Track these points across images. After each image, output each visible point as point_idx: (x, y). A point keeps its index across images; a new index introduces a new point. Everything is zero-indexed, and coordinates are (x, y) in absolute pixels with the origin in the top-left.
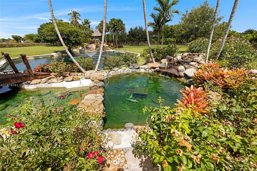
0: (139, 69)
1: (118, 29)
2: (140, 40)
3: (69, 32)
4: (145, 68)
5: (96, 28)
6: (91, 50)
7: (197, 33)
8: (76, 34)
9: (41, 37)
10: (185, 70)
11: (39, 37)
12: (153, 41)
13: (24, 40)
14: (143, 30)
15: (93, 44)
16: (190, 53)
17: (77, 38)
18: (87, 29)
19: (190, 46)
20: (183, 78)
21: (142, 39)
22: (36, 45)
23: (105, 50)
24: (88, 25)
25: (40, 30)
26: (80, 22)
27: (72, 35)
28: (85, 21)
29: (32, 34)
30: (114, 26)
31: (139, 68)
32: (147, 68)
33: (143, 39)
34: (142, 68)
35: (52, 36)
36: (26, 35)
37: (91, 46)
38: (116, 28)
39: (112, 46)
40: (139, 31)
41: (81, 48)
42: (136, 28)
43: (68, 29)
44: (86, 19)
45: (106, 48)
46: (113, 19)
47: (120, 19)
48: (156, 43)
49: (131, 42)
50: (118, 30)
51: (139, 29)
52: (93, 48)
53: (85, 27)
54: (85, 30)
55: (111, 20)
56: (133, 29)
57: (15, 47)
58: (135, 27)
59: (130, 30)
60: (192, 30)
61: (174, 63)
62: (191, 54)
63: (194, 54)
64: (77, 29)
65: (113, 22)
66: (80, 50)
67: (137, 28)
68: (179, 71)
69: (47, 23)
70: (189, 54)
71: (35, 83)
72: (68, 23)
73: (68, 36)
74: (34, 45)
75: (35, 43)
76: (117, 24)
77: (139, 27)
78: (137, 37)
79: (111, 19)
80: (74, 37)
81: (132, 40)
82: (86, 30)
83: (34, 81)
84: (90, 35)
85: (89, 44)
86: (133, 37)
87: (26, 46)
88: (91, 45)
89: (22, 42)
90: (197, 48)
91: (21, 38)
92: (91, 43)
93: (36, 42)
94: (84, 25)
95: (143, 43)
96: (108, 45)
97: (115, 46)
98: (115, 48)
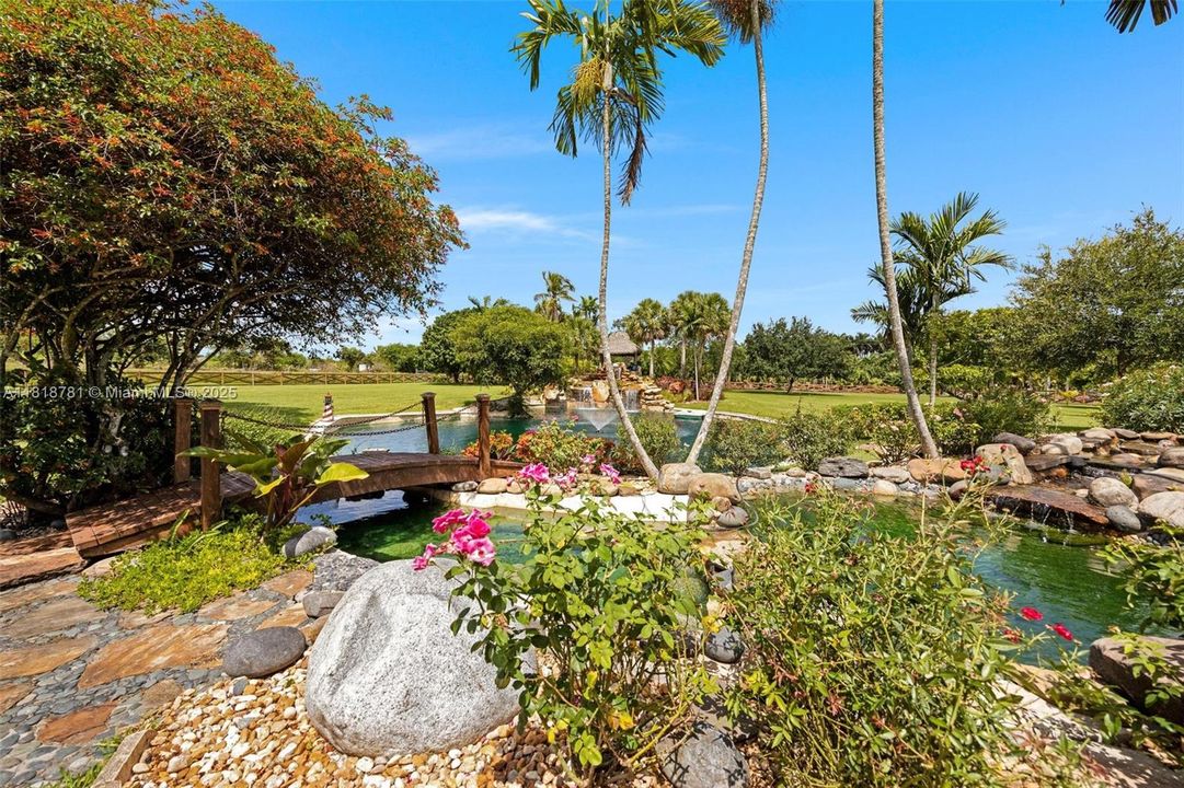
0: (864, 482)
1: (705, 327)
2: (797, 373)
3: (534, 337)
4: (897, 480)
5: (614, 326)
6: (590, 406)
7: (1127, 342)
8: (554, 343)
9: (428, 355)
10: (1136, 499)
11: (421, 353)
12: (860, 379)
13: (369, 363)
14: (813, 332)
15: (600, 382)
16: (1120, 431)
17: (552, 357)
18: (588, 328)
19: (1113, 397)
20: (1135, 536)
21: (810, 366)
22: (403, 379)
23: (644, 407)
24: (592, 314)
25: (432, 333)
26: (567, 308)
27: (538, 349)
28: (584, 302)
29: (398, 345)
30: (692, 317)
31: (864, 477)
32: (908, 479)
33: (812, 369)
34: (882, 478)
35: (474, 349)
36: (379, 347)
37: (590, 389)
38: (698, 324)
39: (675, 392)
40: (795, 338)
41: (552, 394)
42: (781, 326)
43: (533, 330)
44: (590, 298)
45: (651, 397)
46: (690, 296)
47: (719, 292)
48: (875, 385)
49: (754, 378)
50: (708, 331)
51: (794, 331)
52: (600, 396)
53: (580, 323)
54: (578, 333)
55: (681, 296)
56: (766, 328)
57: (343, 382)
58: (776, 320)
59: (752, 333)
60: (1100, 330)
61: (1049, 469)
62: (1131, 433)
63: (1148, 434)
64: (557, 328)
65: (690, 305)
66: (550, 402)
67: (785, 325)
68: (1102, 500)
69: (457, 313)
70: (1120, 436)
71: (494, 489)
72: (528, 311)
73: (527, 350)
74: (395, 379)
75: (398, 373)
76: (702, 309)
77: (792, 320)
78: (784, 360)
79: (679, 293)
80: (545, 356)
81: (759, 373)
82: (581, 332)
83: (490, 484)
84: (595, 348)
85: (585, 380)
86: (765, 357)
87: (374, 382)
88: (594, 383)
89: (362, 368)
90: (1163, 407)
91: (362, 355)
92: (591, 379)
93: (400, 370)
94: (577, 314)
95: (808, 383)
96: (659, 386)
97: (688, 392)
98: (689, 399)
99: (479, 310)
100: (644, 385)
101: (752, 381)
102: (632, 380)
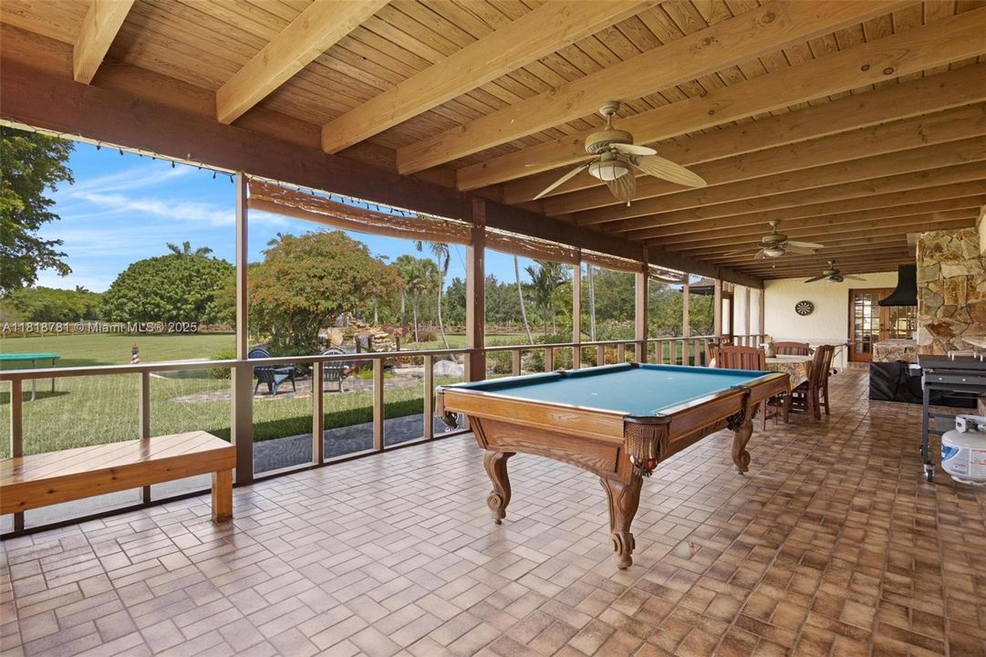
15: (334, 329)
21: (497, 313)
45: (380, 340)
46: (407, 259)
52: (335, 340)
55: (399, 258)
65: (408, 267)
95: (496, 326)
96: (385, 331)
97: (409, 335)
98: (410, 342)
99: (179, 256)
100: (372, 331)
101: (452, 325)
102: (359, 327)
